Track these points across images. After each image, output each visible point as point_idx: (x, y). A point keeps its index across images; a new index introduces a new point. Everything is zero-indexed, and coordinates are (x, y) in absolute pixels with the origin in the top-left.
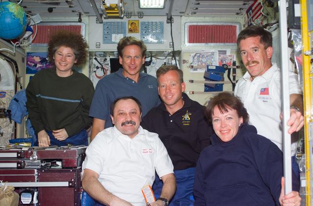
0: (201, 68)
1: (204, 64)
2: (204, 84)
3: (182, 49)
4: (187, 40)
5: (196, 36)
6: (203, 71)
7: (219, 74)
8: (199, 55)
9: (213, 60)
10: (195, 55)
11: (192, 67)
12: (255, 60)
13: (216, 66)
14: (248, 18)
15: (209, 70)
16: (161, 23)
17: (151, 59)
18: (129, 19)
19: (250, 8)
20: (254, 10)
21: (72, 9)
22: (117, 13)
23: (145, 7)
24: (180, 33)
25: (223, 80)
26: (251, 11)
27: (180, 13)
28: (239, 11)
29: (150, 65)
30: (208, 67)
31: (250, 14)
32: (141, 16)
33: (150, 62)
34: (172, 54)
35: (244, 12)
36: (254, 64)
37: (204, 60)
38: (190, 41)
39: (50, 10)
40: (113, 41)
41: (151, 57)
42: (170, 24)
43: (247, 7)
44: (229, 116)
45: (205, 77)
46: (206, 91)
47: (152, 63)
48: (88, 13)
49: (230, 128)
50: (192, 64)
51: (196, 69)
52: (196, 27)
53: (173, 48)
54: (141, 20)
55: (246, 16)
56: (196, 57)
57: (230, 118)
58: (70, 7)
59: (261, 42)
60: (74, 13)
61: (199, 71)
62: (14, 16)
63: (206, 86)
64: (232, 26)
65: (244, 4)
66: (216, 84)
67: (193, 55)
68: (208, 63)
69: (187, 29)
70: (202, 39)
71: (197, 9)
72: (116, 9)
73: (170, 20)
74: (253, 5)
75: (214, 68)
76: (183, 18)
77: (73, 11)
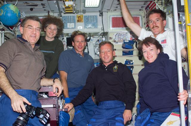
0: (120, 42)
1: (121, 40)
2: (122, 51)
3: (109, 31)
4: (111, 26)
5: (117, 24)
6: (121, 44)
7: (130, 45)
8: (119, 34)
9: (127, 37)
10: (117, 34)
11: (115, 41)
12: (157, 25)
13: (129, 41)
14: (147, 12)
15: (125, 43)
16: (96, 16)
17: (90, 37)
18: (77, 14)
19: (148, 6)
20: (150, 7)
21: (44, 9)
22: (72, 10)
23: (87, 6)
24: (107, 22)
25: (133, 49)
26: (148, 8)
27: (107, 10)
28: (141, 9)
29: (89, 41)
30: (124, 41)
31: (148, 10)
32: (84, 12)
33: (90, 39)
34: (102, 34)
35: (144, 9)
36: (156, 28)
37: (122, 37)
38: (113, 26)
39: (32, 9)
40: (68, 27)
41: (90, 36)
42: (101, 17)
43: (146, 6)
44: (151, 49)
45: (122, 47)
46: (123, 55)
47: (90, 40)
48: (53, 11)
49: (152, 55)
50: (114, 39)
51: (117, 43)
52: (116, 18)
53: (104, 30)
54: (84, 15)
55: (145, 11)
56: (117, 36)
57: (152, 50)
58: (43, 7)
59: (161, 16)
60: (45, 11)
61: (119, 43)
62: (13, 12)
63: (123, 52)
64: (137, 17)
65: (144, 4)
66: (129, 51)
67: (115, 34)
68: (124, 39)
69: (111, 19)
70: (120, 25)
71: (117, 7)
72: (71, 8)
73: (101, 14)
74: (149, 4)
75: (128, 41)
76: (109, 13)
77: (45, 10)
